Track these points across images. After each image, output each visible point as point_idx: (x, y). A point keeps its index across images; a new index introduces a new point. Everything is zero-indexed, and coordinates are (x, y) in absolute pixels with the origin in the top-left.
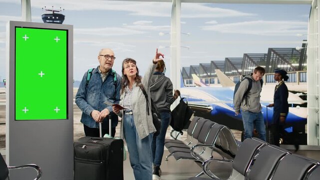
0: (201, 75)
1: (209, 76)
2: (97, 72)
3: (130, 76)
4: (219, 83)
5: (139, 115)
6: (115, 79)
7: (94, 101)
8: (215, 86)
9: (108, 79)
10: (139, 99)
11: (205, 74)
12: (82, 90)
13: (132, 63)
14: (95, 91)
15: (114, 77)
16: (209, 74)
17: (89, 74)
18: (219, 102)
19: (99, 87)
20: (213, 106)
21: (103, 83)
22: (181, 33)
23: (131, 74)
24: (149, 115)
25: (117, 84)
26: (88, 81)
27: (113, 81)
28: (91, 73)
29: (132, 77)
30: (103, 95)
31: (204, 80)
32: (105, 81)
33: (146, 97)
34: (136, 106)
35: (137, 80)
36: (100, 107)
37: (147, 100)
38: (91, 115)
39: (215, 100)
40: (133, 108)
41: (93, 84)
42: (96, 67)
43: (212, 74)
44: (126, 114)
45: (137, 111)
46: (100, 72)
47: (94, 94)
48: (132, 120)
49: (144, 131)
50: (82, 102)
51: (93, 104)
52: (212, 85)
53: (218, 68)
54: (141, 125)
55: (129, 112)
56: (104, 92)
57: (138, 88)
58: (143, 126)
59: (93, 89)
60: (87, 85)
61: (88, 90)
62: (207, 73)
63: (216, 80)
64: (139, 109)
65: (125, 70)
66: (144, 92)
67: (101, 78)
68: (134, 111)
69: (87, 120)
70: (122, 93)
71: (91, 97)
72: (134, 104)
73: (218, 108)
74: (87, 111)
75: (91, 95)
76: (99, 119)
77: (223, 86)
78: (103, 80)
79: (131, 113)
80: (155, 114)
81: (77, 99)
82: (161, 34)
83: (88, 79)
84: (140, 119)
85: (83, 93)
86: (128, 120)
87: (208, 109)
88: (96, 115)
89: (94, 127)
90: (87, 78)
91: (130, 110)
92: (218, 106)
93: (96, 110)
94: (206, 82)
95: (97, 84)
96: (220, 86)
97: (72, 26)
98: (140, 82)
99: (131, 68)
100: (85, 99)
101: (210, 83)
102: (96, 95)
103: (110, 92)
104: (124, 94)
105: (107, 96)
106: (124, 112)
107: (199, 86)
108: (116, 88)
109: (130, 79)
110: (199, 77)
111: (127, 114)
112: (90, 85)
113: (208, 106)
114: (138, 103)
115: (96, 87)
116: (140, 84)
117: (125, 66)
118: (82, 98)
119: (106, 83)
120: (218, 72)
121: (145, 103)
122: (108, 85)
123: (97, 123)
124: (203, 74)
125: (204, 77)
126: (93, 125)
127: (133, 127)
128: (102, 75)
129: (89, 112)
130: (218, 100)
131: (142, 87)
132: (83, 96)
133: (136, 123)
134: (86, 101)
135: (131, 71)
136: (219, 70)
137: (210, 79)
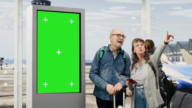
0: (168, 54)
1: (175, 55)
2: (109, 51)
3: (139, 54)
4: (183, 61)
5: (149, 89)
6: (124, 57)
7: (107, 76)
8: (181, 64)
9: (119, 56)
10: (149, 74)
11: (172, 53)
12: (95, 66)
13: (141, 43)
14: (108, 68)
15: (124, 54)
16: (175, 53)
17: (102, 53)
18: (184, 78)
19: (111, 63)
20: (179, 81)
21: (115, 61)
22: (151, 17)
23: (140, 53)
24: (158, 88)
25: (126, 61)
26: (101, 59)
27: (123, 58)
28: (103, 51)
29: (141, 54)
30: (115, 71)
31: (170, 58)
32: (116, 58)
33: (155, 72)
34: (146, 81)
35: (146, 58)
36: (113, 82)
37: (156, 76)
38: (106, 89)
39: (180, 76)
40: (144, 83)
41: (106, 61)
42: (107, 46)
43: (178, 53)
44: (137, 87)
45: (147, 85)
46: (112, 50)
47: (107, 70)
48: (143, 94)
49: (154, 104)
50: (96, 77)
51: (106, 79)
52: (177, 63)
53: (182, 48)
54: (151, 98)
55: (140, 86)
56: (116, 69)
57: (148, 64)
58: (153, 98)
59: (105, 65)
60: (100, 62)
61: (101, 66)
62: (173, 52)
63: (181, 58)
64: (149, 83)
65: (135, 48)
66: (153, 69)
67: (113, 56)
68: (145, 85)
69: (100, 93)
70: (132, 69)
71: (104, 73)
72: (145, 79)
73: (183, 83)
74: (102, 85)
75: (104, 71)
76: (114, 92)
77: (187, 64)
78: (115, 57)
79: (142, 87)
80: (162, 88)
81: (91, 75)
82: (133, 18)
83: (101, 56)
84: (150, 92)
85: (97, 69)
86: (139, 92)
87: (174, 83)
88: (111, 89)
89: (108, 99)
90: (99, 56)
91: (141, 84)
92: (183, 81)
93: (110, 84)
94: (173, 60)
95: (109, 61)
96: (184, 63)
97: (84, 9)
98: (149, 59)
99: (140, 46)
100: (98, 74)
101: (176, 61)
102: (109, 71)
103: (121, 68)
104: (135, 70)
105: (118, 72)
106: (135, 86)
107: (167, 63)
108: (125, 65)
109: (139, 56)
110: (167, 55)
111: (139, 87)
112: (103, 62)
113: (175, 81)
114: (149, 78)
115: (108, 63)
116: (149, 61)
117: (135, 45)
118: (96, 73)
119: (117, 60)
120: (183, 51)
121: (154, 78)
122: (119, 62)
123: (111, 96)
124: (170, 53)
125: (170, 56)
126: (107, 98)
127: (144, 99)
128: (114, 54)
129: (103, 86)
130: (183, 76)
131: (150, 64)
132: (97, 71)
133: (146, 96)
134: (100, 76)
135: (140, 49)
136: (183, 50)
137: (176, 57)
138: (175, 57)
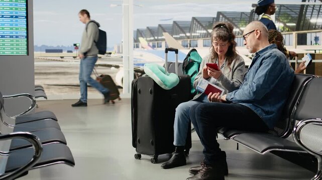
0: (148, 39)
1: (156, 40)
11: (152, 38)
16: (156, 38)
31: (151, 44)
43: (159, 38)
53: (165, 32)
62: (154, 37)
63: (163, 44)
94: (154, 46)
101: (158, 47)
110: (146, 40)
124: (150, 37)
125: (151, 41)
136: (167, 33)
137: (158, 43)
138: (156, 42)
